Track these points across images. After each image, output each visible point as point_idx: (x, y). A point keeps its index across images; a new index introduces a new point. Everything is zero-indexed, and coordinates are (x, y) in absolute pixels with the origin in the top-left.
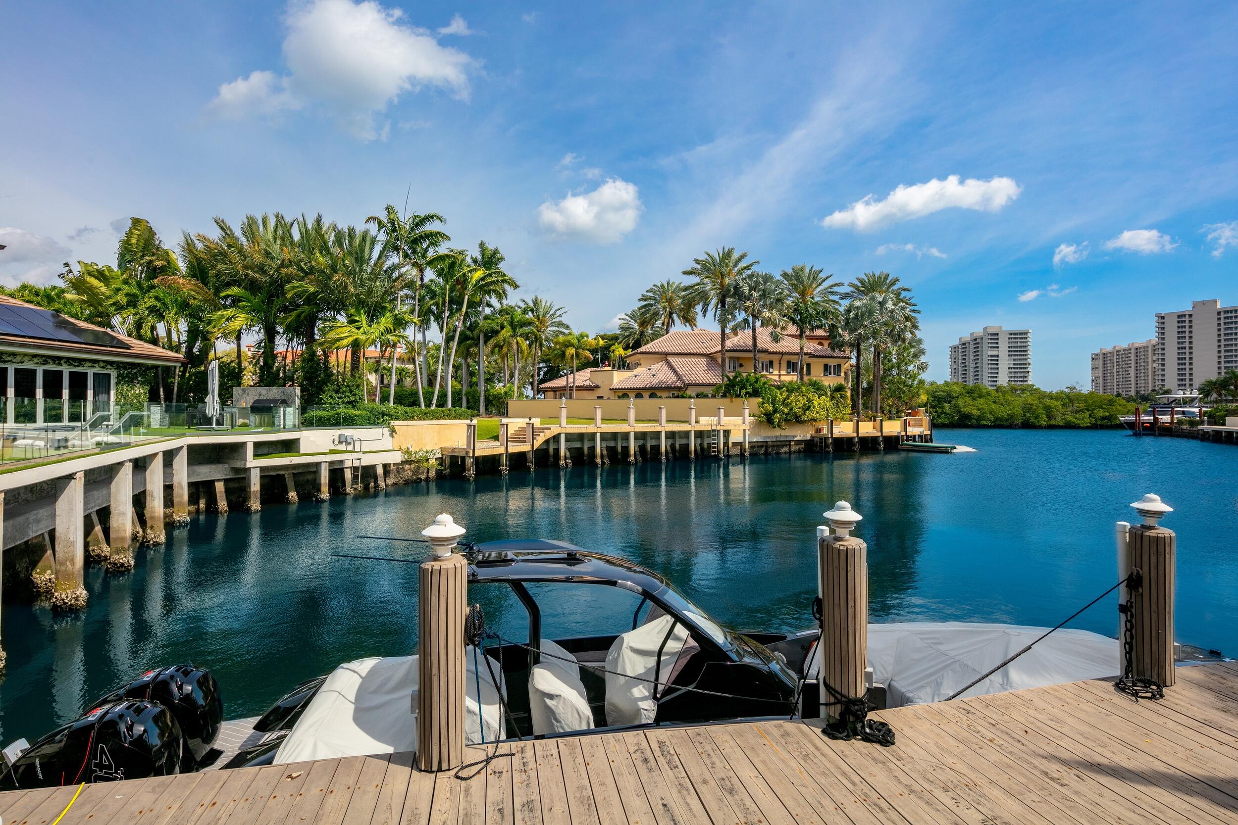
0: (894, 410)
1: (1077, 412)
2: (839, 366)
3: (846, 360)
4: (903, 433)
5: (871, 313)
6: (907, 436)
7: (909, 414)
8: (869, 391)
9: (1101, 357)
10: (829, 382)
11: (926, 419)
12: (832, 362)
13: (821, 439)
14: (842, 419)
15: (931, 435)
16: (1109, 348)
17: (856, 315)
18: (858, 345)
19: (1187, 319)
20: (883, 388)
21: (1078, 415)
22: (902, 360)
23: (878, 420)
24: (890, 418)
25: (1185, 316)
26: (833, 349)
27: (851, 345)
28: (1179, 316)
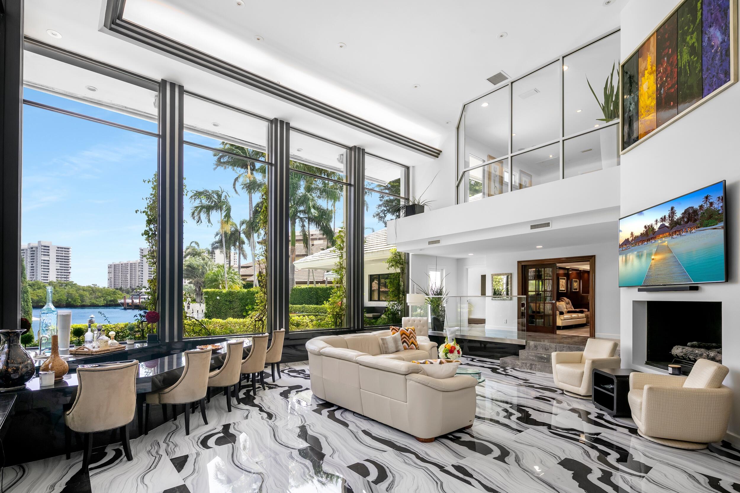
9: (113, 266)
16: (117, 262)
21: (98, 300)
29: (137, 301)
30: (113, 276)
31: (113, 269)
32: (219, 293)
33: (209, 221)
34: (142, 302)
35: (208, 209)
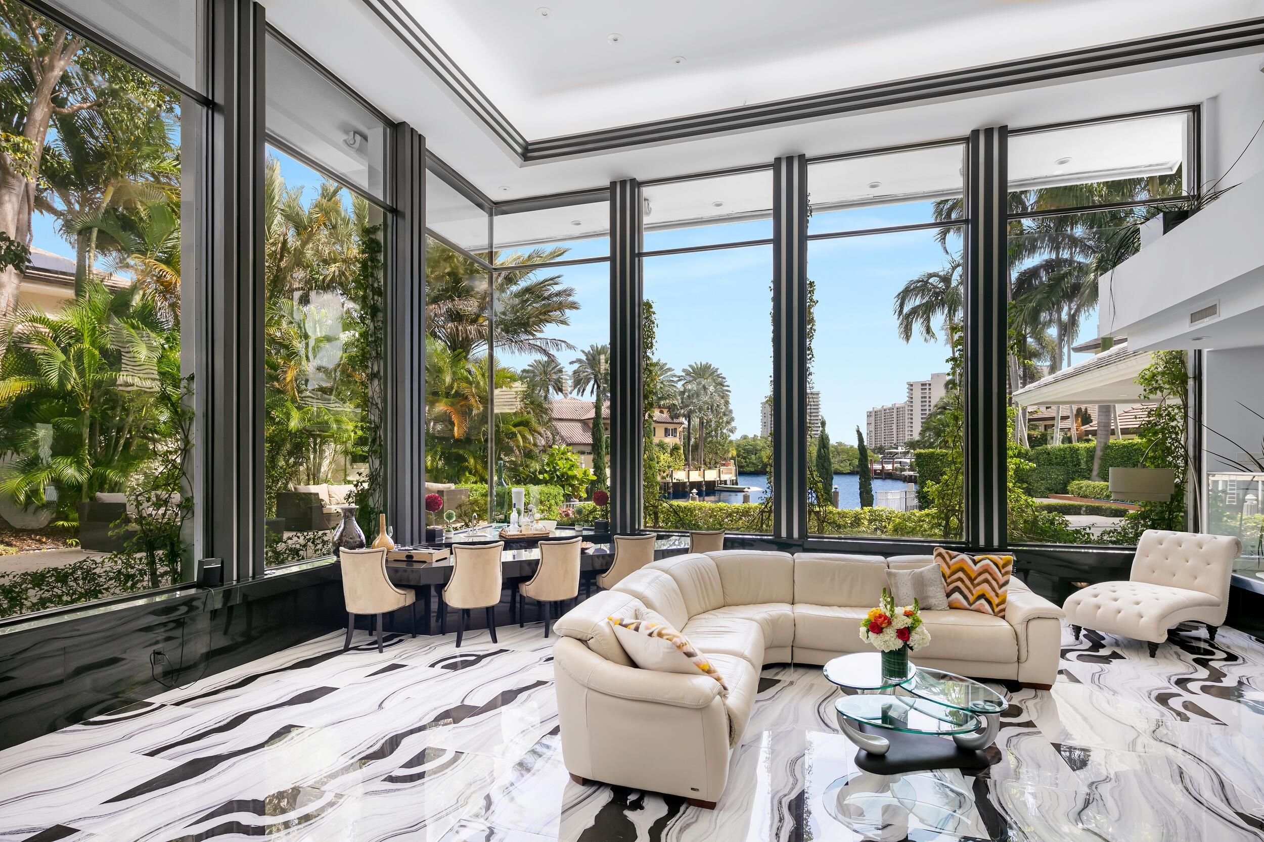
0: (713, 462)
1: (842, 462)
2: (675, 429)
3: (679, 425)
4: (718, 479)
5: (698, 395)
6: (721, 481)
7: (724, 465)
8: (696, 447)
9: (873, 414)
10: (670, 441)
11: (732, 467)
12: (671, 427)
13: (665, 483)
14: (679, 469)
15: (736, 480)
16: (879, 407)
17: (689, 396)
18: (689, 417)
19: (927, 387)
20: (705, 446)
21: (842, 464)
22: (718, 425)
23: (702, 469)
24: (710, 468)
25: (926, 384)
26: (672, 419)
27: (684, 416)
28: (922, 385)
29: (889, 467)
30: (873, 430)
31: (873, 419)
32: (941, 456)
33: (928, 330)
34: (896, 469)
35: (927, 310)
